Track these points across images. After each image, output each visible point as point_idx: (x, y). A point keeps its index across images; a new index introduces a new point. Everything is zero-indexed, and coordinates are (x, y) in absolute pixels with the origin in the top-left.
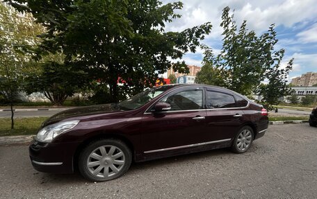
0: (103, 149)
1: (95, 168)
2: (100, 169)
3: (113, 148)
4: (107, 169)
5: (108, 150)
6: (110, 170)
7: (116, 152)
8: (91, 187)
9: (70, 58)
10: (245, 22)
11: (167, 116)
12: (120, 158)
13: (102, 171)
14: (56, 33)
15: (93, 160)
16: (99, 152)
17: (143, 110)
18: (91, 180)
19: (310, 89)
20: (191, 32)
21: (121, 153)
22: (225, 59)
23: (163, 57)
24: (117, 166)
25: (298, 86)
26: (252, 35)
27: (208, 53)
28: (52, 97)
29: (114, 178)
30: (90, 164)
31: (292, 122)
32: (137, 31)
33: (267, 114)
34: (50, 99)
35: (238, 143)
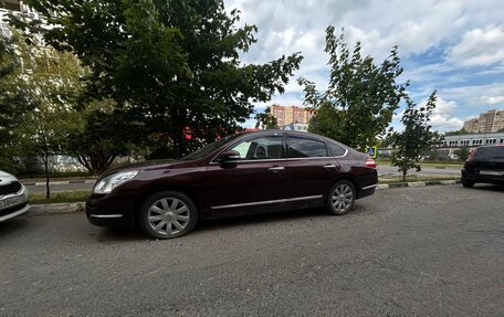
0: (164, 201)
1: (156, 223)
2: (162, 224)
3: (176, 202)
4: (169, 225)
5: (170, 203)
6: (174, 228)
7: (179, 206)
8: (153, 243)
9: (122, 106)
10: (359, 44)
11: (238, 167)
12: (184, 214)
13: (164, 228)
14: (102, 75)
15: (154, 214)
16: (160, 205)
17: (209, 159)
18: (152, 237)
19: (491, 137)
20: (276, 65)
21: (184, 208)
22: (336, 96)
23: (244, 100)
24: (181, 222)
25: (472, 133)
26: (368, 62)
27: (310, 90)
28: (89, 163)
29: (178, 236)
30: (151, 218)
31: (439, 184)
32: (209, 65)
33: (374, 166)
34: (87, 166)
35: (334, 201)
